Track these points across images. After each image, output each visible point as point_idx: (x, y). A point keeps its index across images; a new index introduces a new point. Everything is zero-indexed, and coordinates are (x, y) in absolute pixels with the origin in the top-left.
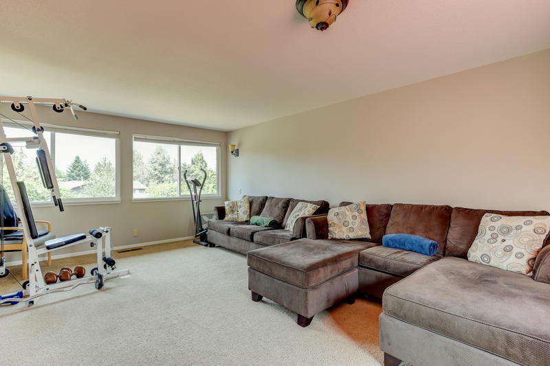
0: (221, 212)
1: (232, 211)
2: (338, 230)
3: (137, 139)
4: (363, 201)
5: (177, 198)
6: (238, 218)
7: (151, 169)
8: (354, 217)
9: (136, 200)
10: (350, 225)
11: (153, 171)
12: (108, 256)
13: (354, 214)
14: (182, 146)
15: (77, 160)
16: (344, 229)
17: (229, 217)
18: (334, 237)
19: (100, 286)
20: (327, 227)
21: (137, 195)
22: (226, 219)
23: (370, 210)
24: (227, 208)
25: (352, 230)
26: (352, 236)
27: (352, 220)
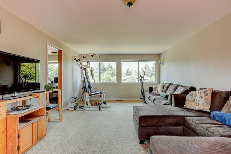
0: (151, 90)
1: (156, 89)
2: (189, 104)
3: (122, 61)
4: (210, 88)
5: (137, 83)
6: (157, 92)
7: (152, 71)
8: (201, 98)
9: (123, 83)
10: (197, 102)
11: (153, 72)
12: (105, 100)
13: (201, 95)
14: (139, 62)
15: (128, 70)
16: (193, 104)
17: (154, 92)
18: (186, 107)
19: (99, 109)
20: (185, 101)
21: (123, 82)
22: (152, 92)
23: (214, 94)
24: (154, 88)
25: (198, 105)
26: (197, 108)
27: (199, 99)
